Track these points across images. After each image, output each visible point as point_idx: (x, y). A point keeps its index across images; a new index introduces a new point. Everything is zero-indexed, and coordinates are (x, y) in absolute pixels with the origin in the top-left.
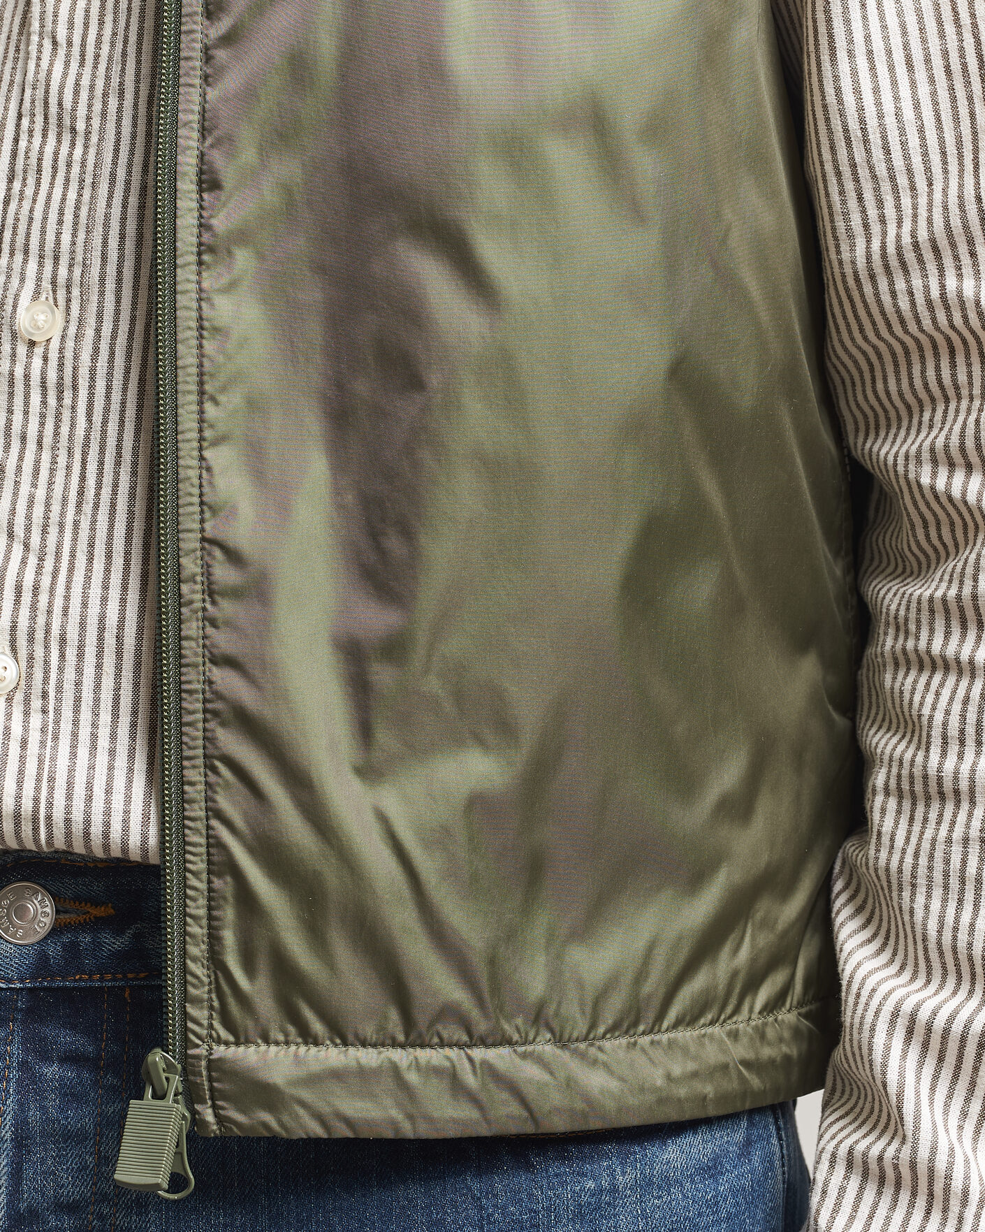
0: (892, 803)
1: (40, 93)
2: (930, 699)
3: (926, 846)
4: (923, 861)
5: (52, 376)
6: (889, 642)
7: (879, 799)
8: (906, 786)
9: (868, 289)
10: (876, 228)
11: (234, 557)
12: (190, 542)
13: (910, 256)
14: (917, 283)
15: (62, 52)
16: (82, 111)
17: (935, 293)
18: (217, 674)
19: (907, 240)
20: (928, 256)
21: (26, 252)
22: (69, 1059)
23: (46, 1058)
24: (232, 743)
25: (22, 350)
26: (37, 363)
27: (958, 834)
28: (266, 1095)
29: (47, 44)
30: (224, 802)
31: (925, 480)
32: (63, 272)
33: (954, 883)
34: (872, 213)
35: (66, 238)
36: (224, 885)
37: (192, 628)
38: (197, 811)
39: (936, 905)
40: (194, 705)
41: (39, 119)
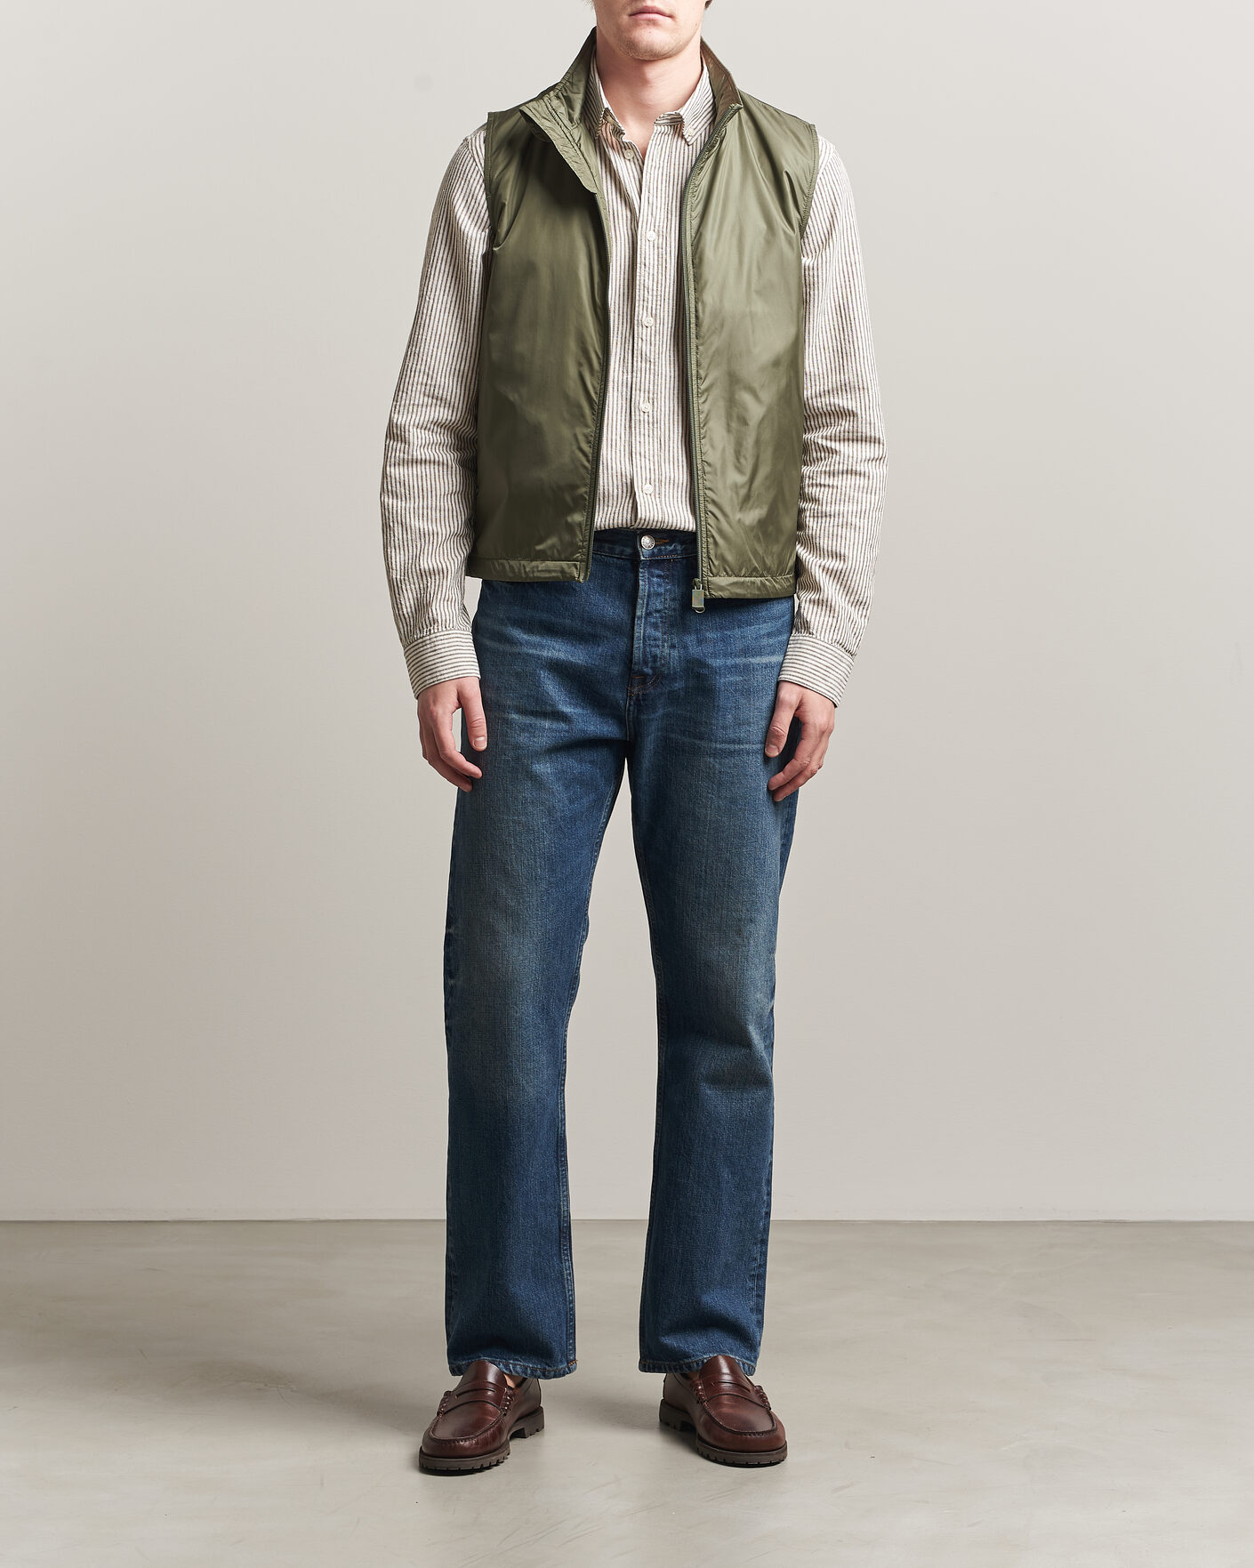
0: (812, 519)
1: (639, 352)
2: (821, 494)
3: (823, 528)
4: (822, 531)
5: (651, 421)
6: (807, 482)
7: (808, 519)
8: (816, 515)
9: (810, 401)
10: (814, 387)
11: (709, 464)
12: (699, 461)
13: (822, 394)
14: (823, 400)
15: (644, 342)
16: (652, 357)
17: (828, 402)
18: (707, 492)
19: (822, 390)
20: (827, 393)
21: (640, 390)
22: (659, 576)
23: (653, 576)
24: (711, 507)
25: (642, 414)
26: (646, 417)
27: (831, 524)
29: (640, 340)
30: (710, 521)
31: (820, 442)
32: (651, 396)
33: (831, 536)
34: (813, 383)
35: (651, 388)
36: (710, 540)
37: (700, 481)
38: (703, 523)
39: (826, 541)
40: (702, 498)
41: (639, 359)
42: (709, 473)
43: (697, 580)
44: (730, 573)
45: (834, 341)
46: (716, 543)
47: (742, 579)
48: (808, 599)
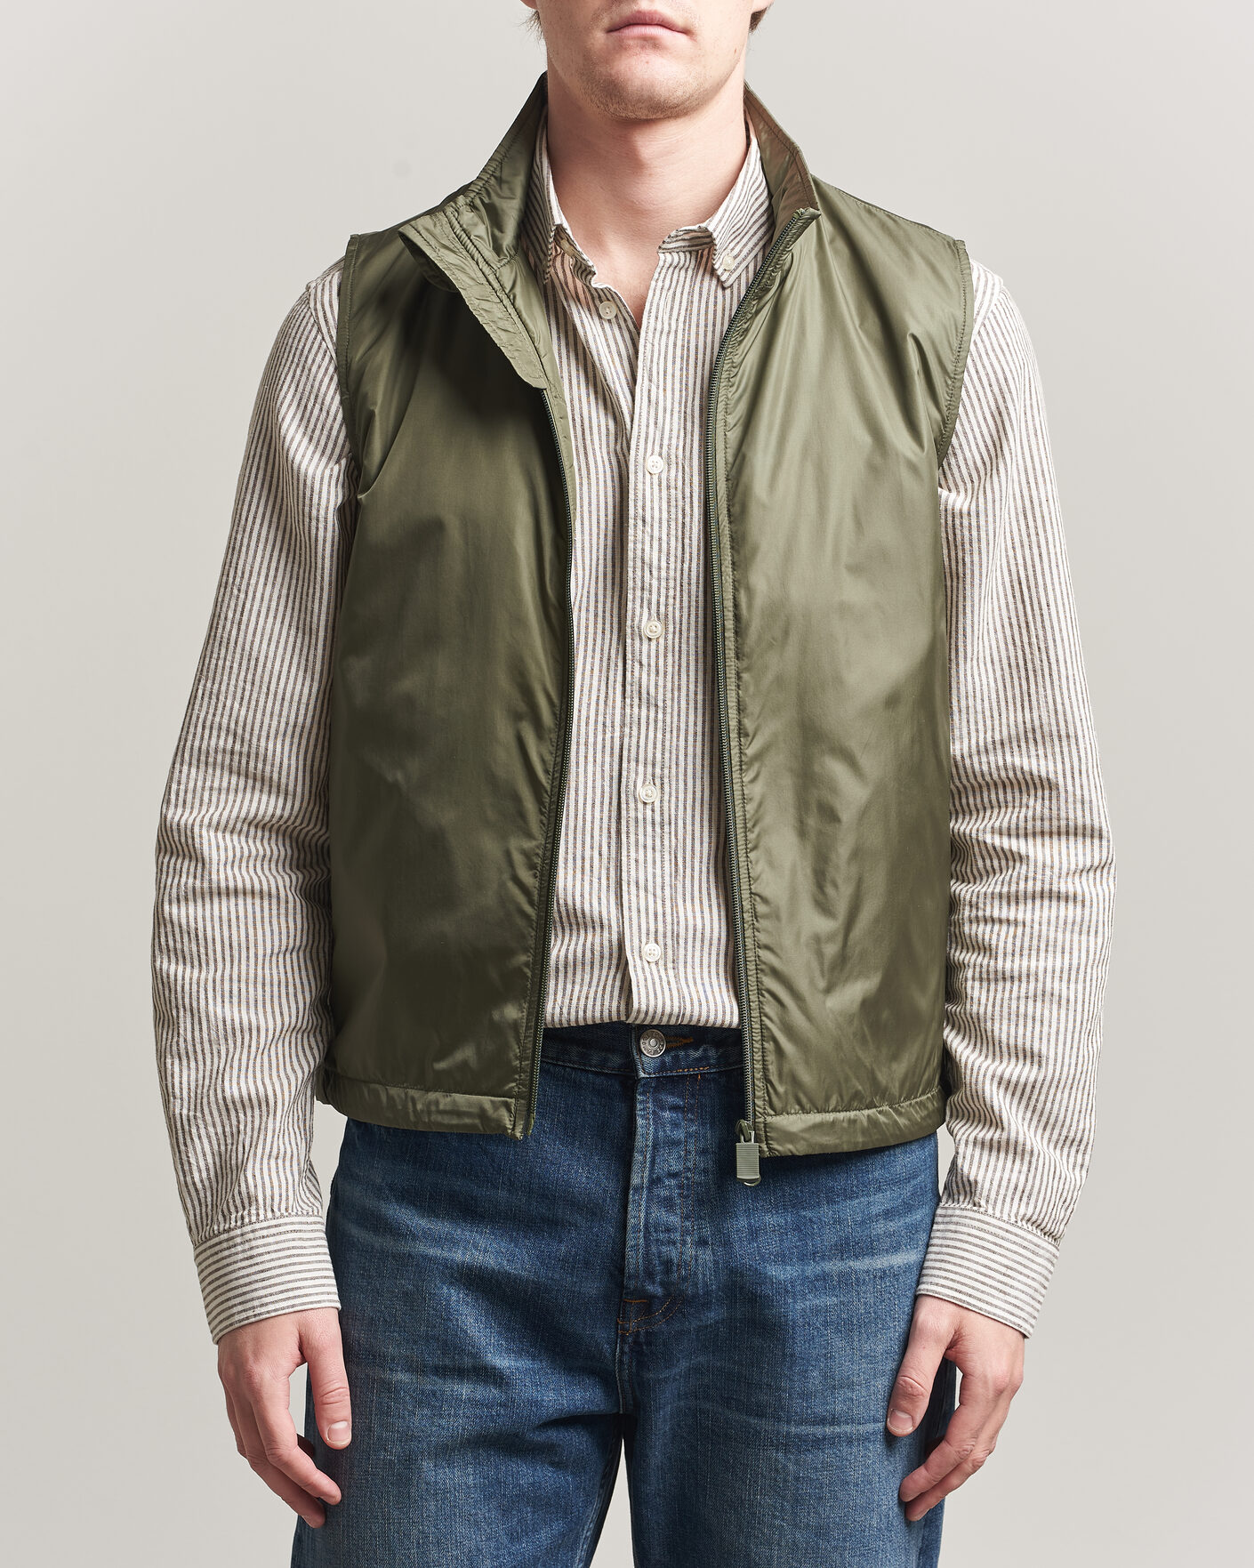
0: (977, 984)
1: (636, 688)
2: (994, 937)
3: (998, 1002)
4: (997, 1008)
5: (658, 819)
6: (967, 913)
7: (968, 983)
8: (985, 976)
9: (967, 762)
10: (973, 734)
11: (765, 900)
12: (746, 895)
13: (990, 747)
14: (992, 758)
15: (645, 669)
16: (660, 697)
17: (1001, 763)
18: (762, 953)
19: (989, 740)
20: (998, 746)
21: (637, 761)
22: (673, 1108)
23: (663, 1109)
24: (769, 982)
25: (640, 806)
26: (649, 813)
27: (1015, 995)
28: (789, 1137)
29: (637, 665)
30: (767, 1009)
31: (989, 841)
32: (658, 771)
33: (1013, 1017)
34: (973, 727)
35: (659, 756)
36: (769, 1046)
37: (749, 933)
38: (755, 1014)
39: (1005, 1027)
40: (751, 966)
41: (636, 700)
42: (766, 916)
43: (744, 1123)
44: (808, 1106)
45: (1011, 647)
46: (779, 1051)
47: (830, 1117)
48: (971, 1139)
